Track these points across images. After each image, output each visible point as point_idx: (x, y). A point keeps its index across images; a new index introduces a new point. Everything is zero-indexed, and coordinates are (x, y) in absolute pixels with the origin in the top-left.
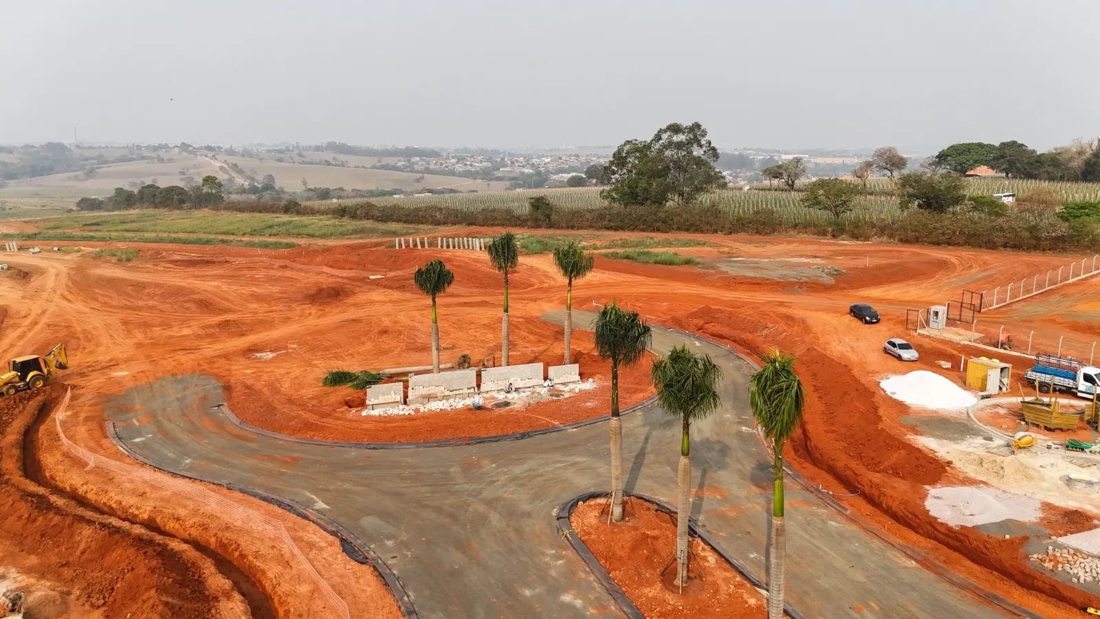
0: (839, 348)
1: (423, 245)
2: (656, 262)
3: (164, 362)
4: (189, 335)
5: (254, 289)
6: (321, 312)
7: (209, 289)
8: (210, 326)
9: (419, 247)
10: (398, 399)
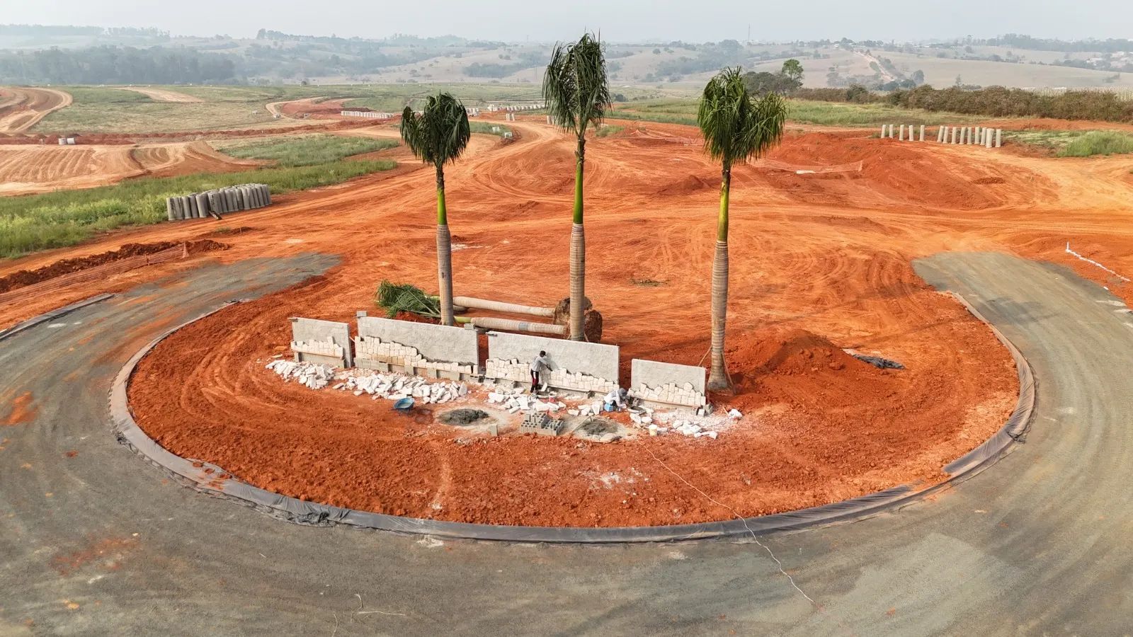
9: (912, 139)
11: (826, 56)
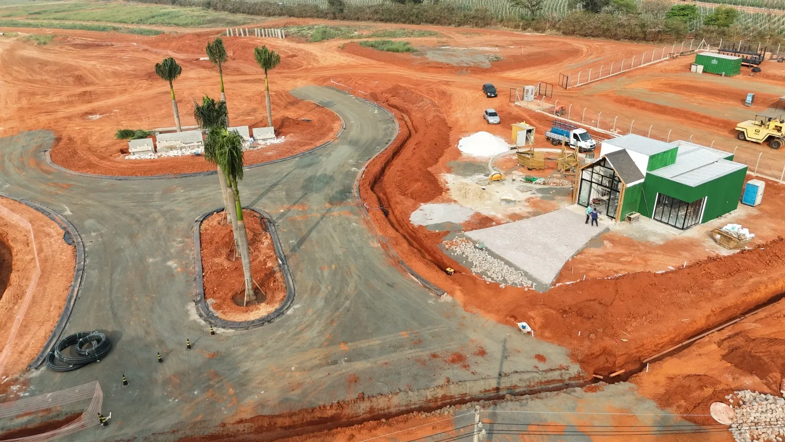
0: (458, 115)
1: (245, 35)
2: (388, 50)
3: (29, 121)
4: (55, 102)
5: (117, 67)
6: (150, 86)
7: (88, 67)
8: (74, 95)
9: (243, 36)
10: (150, 149)
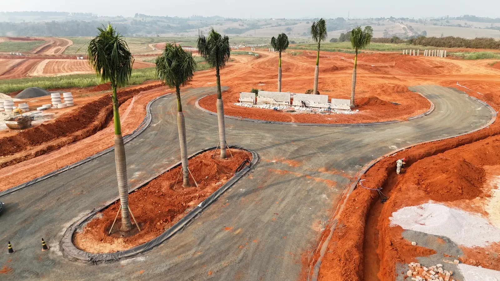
1: (416, 54)
8: (271, 75)
10: (252, 101)
11: (383, 25)
